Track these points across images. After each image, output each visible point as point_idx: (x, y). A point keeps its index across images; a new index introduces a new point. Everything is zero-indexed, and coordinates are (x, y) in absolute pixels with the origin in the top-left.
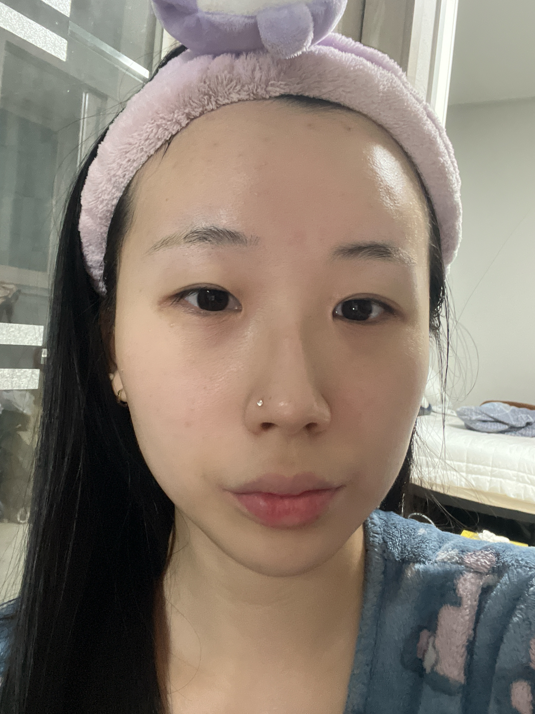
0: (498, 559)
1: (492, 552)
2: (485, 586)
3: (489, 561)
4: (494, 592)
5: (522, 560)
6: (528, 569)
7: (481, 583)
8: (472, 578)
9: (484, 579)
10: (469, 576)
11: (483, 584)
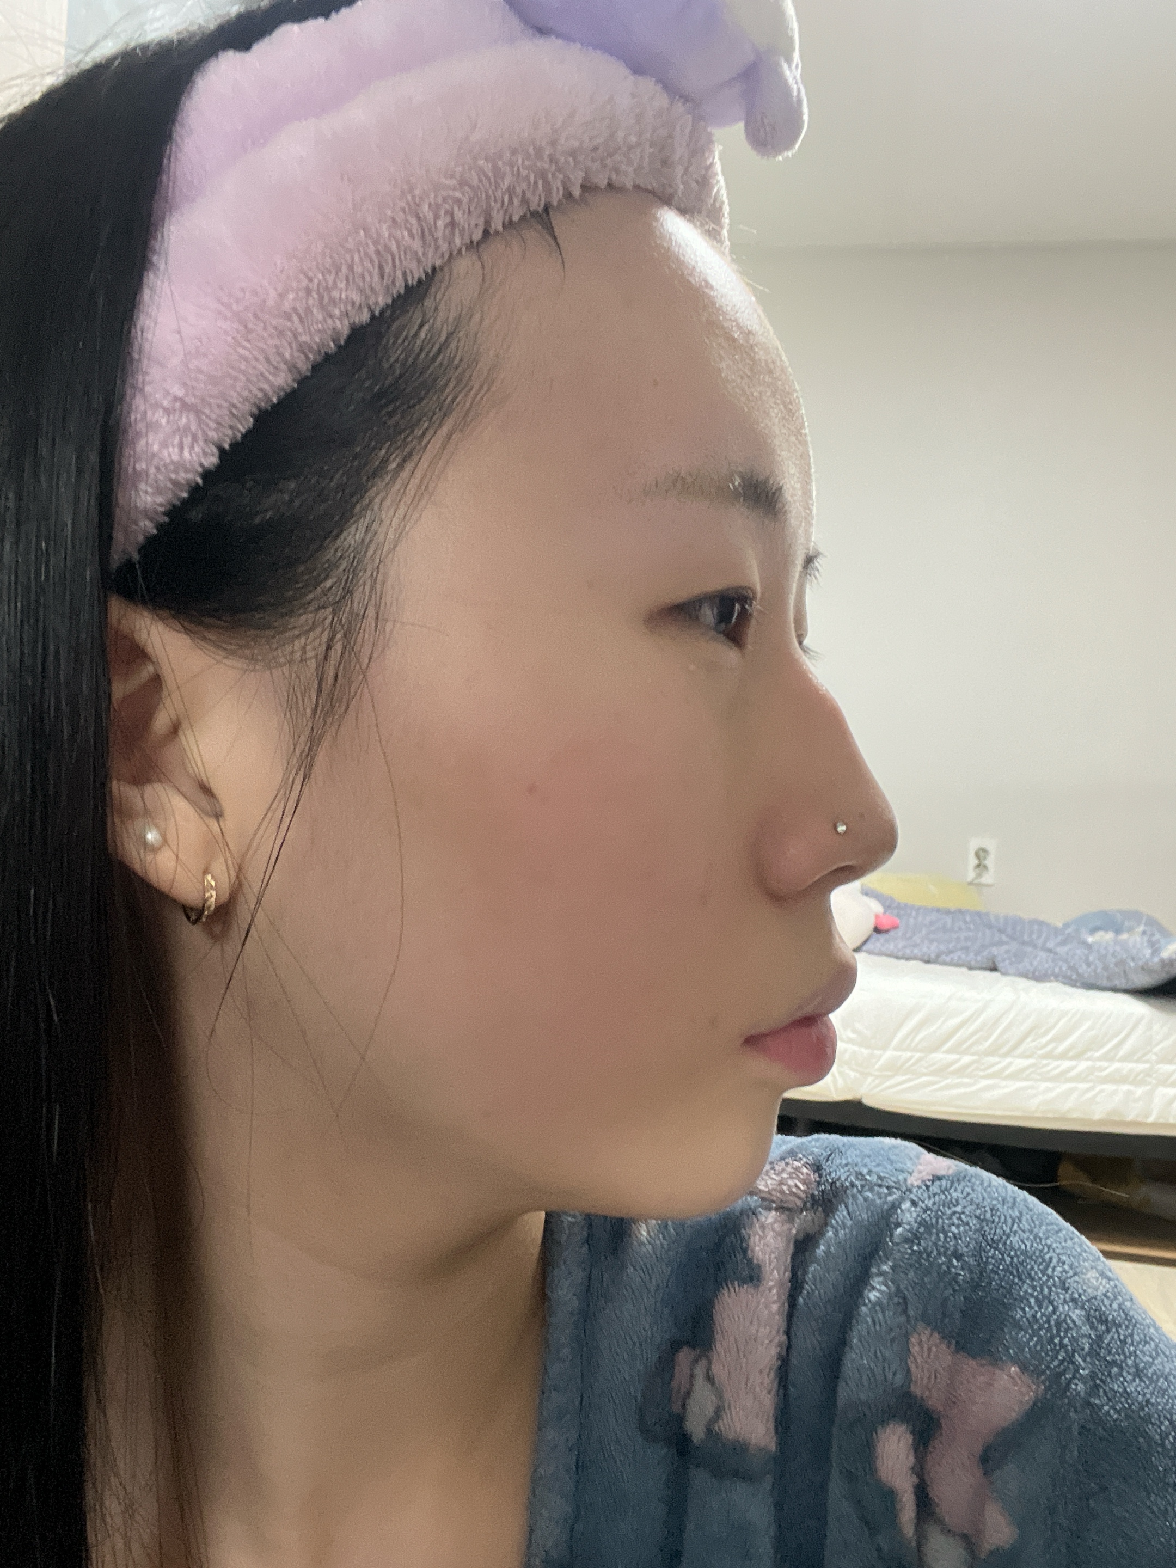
0: (820, 1176)
1: (808, 1163)
2: (800, 1237)
3: (804, 1183)
4: (822, 1247)
5: (870, 1172)
6: (886, 1191)
7: (794, 1231)
8: (776, 1221)
9: (798, 1221)
10: (770, 1217)
11: (798, 1232)
